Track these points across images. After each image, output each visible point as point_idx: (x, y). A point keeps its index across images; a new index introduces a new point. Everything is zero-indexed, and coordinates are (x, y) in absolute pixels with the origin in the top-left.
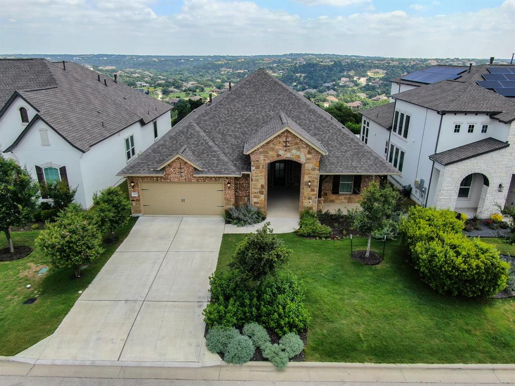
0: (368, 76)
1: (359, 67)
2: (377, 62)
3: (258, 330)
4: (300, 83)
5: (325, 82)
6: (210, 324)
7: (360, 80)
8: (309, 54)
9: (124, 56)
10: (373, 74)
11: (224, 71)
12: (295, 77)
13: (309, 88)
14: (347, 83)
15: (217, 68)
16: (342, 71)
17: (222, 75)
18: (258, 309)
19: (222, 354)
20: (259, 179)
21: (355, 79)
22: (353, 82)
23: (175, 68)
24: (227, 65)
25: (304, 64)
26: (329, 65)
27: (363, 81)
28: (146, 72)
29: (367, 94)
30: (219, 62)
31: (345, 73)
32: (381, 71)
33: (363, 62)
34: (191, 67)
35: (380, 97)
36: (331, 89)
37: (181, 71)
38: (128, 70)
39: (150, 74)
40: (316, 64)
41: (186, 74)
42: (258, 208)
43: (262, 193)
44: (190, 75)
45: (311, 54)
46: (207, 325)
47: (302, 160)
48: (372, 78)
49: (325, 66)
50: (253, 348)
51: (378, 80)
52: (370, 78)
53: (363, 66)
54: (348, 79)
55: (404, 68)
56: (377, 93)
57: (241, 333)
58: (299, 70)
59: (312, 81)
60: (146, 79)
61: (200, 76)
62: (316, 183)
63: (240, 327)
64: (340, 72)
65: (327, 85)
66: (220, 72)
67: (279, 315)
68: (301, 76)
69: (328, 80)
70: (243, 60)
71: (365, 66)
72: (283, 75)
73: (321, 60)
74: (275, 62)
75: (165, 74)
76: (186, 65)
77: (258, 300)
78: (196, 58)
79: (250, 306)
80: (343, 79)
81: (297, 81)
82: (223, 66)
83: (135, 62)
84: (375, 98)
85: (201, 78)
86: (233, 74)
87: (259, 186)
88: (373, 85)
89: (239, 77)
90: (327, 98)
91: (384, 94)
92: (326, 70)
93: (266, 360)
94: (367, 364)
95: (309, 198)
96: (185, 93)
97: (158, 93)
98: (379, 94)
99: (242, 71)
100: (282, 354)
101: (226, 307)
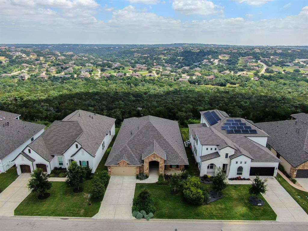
0: (219, 58)
1: (214, 53)
2: (224, 50)
3: (144, 212)
4: (180, 63)
5: (194, 62)
6: (133, 210)
7: (215, 61)
8: (185, 44)
9: (78, 45)
10: (222, 57)
11: (136, 55)
12: (177, 59)
13: (185, 66)
14: (207, 63)
15: (132, 53)
16: (204, 55)
17: (135, 57)
18: (144, 207)
19: (136, 217)
20: (146, 166)
21: (212, 60)
22: (210, 62)
23: (108, 53)
24: (138, 52)
25: (182, 52)
26: (197, 52)
27: (216, 62)
28: (91, 56)
29: (218, 70)
30: (133, 50)
31: (206, 57)
32: (227, 56)
33: (216, 50)
34: (117, 53)
35: (226, 71)
36: (198, 67)
37: (111, 55)
38: (81, 54)
39: (93, 57)
40: (189, 51)
41: (114, 57)
42: (146, 174)
43: (147, 170)
44: (116, 57)
45: (187, 44)
46: (132, 211)
47: (159, 161)
48: (222, 60)
49: (194, 53)
50: (142, 216)
51: (225, 61)
52: (221, 60)
53: (216, 52)
54: (208, 60)
55: (240, 54)
56: (224, 69)
57: (140, 212)
58: (179, 55)
59: (187, 62)
60: (91, 61)
61: (122, 58)
62: (164, 167)
63: (140, 211)
64: (203, 56)
65: (195, 64)
66: (134, 56)
67: (149, 208)
68: (180, 59)
69: (196, 61)
70: (147, 48)
71: (217, 52)
72: (170, 58)
73: (192, 49)
74: (165, 50)
75: (102, 57)
76: (114, 51)
77: (144, 205)
78: (120, 46)
79: (142, 206)
80: (205, 61)
81: (178, 62)
82: (135, 52)
83: (85, 49)
84: (223, 73)
85: (123, 60)
86: (141, 57)
87: (147, 168)
88: (222, 64)
89: (144, 59)
90: (195, 73)
91: (228, 70)
92: (195, 55)
93: (145, 218)
94: (166, 219)
95: (162, 171)
96: (113, 70)
97: (99, 70)
98: (225, 70)
99: (146, 56)
100: (148, 217)
101: (137, 206)
